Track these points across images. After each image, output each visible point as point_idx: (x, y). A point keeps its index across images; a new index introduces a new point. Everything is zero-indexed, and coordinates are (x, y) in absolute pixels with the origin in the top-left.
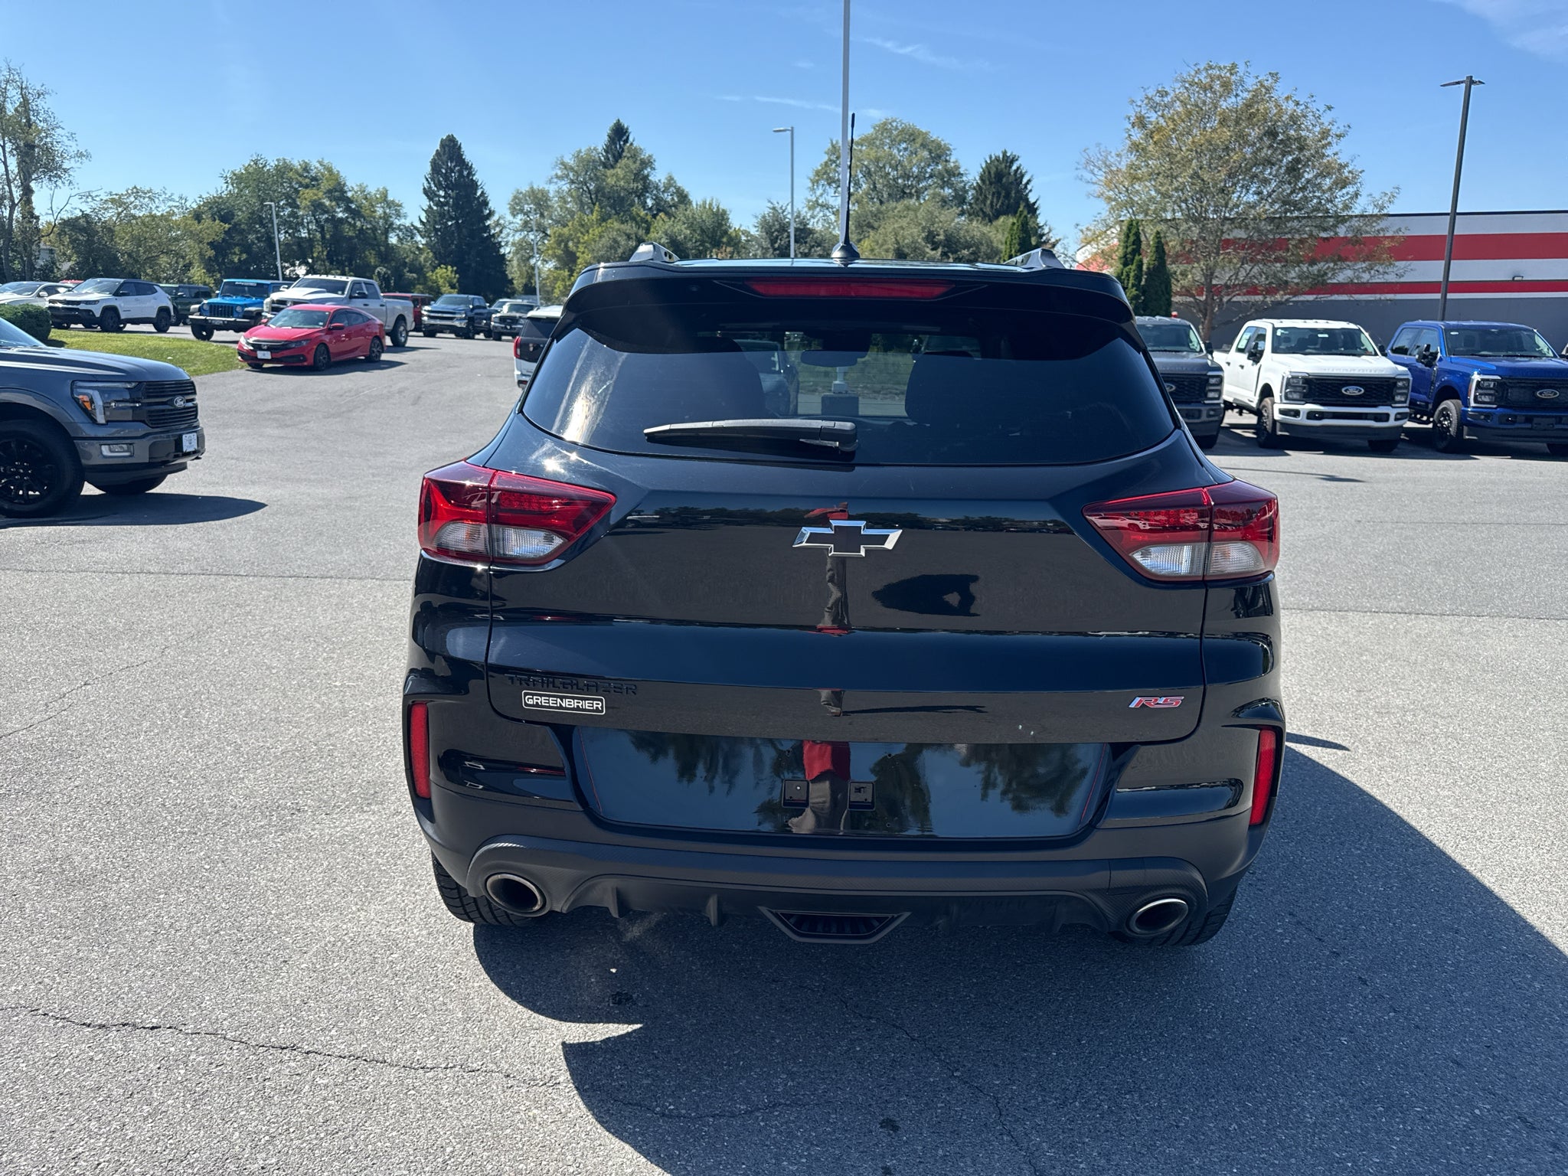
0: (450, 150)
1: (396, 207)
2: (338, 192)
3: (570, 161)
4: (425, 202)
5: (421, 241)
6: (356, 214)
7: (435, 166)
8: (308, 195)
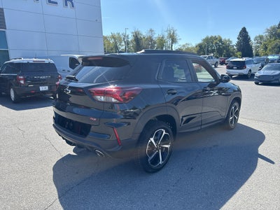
0: (244, 30)
1: (231, 42)
2: (220, 40)
3: (269, 28)
4: (237, 40)
5: (235, 47)
6: (223, 44)
7: (240, 33)
8: (215, 41)
